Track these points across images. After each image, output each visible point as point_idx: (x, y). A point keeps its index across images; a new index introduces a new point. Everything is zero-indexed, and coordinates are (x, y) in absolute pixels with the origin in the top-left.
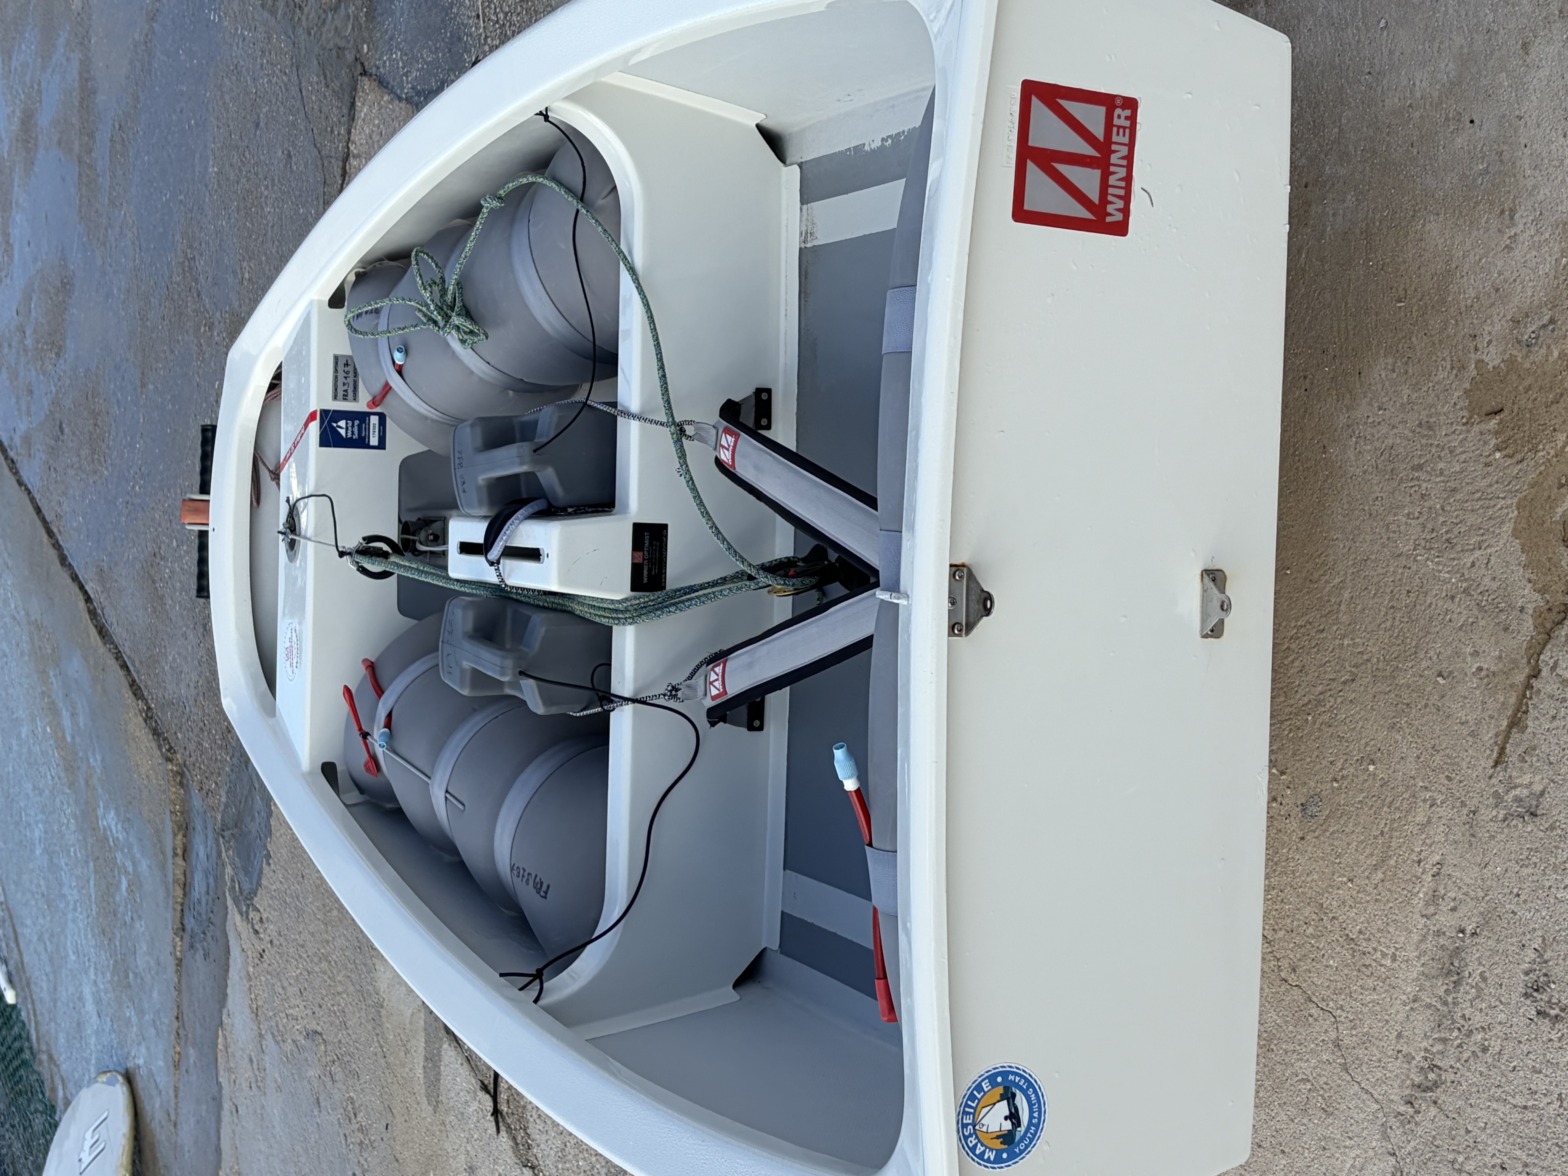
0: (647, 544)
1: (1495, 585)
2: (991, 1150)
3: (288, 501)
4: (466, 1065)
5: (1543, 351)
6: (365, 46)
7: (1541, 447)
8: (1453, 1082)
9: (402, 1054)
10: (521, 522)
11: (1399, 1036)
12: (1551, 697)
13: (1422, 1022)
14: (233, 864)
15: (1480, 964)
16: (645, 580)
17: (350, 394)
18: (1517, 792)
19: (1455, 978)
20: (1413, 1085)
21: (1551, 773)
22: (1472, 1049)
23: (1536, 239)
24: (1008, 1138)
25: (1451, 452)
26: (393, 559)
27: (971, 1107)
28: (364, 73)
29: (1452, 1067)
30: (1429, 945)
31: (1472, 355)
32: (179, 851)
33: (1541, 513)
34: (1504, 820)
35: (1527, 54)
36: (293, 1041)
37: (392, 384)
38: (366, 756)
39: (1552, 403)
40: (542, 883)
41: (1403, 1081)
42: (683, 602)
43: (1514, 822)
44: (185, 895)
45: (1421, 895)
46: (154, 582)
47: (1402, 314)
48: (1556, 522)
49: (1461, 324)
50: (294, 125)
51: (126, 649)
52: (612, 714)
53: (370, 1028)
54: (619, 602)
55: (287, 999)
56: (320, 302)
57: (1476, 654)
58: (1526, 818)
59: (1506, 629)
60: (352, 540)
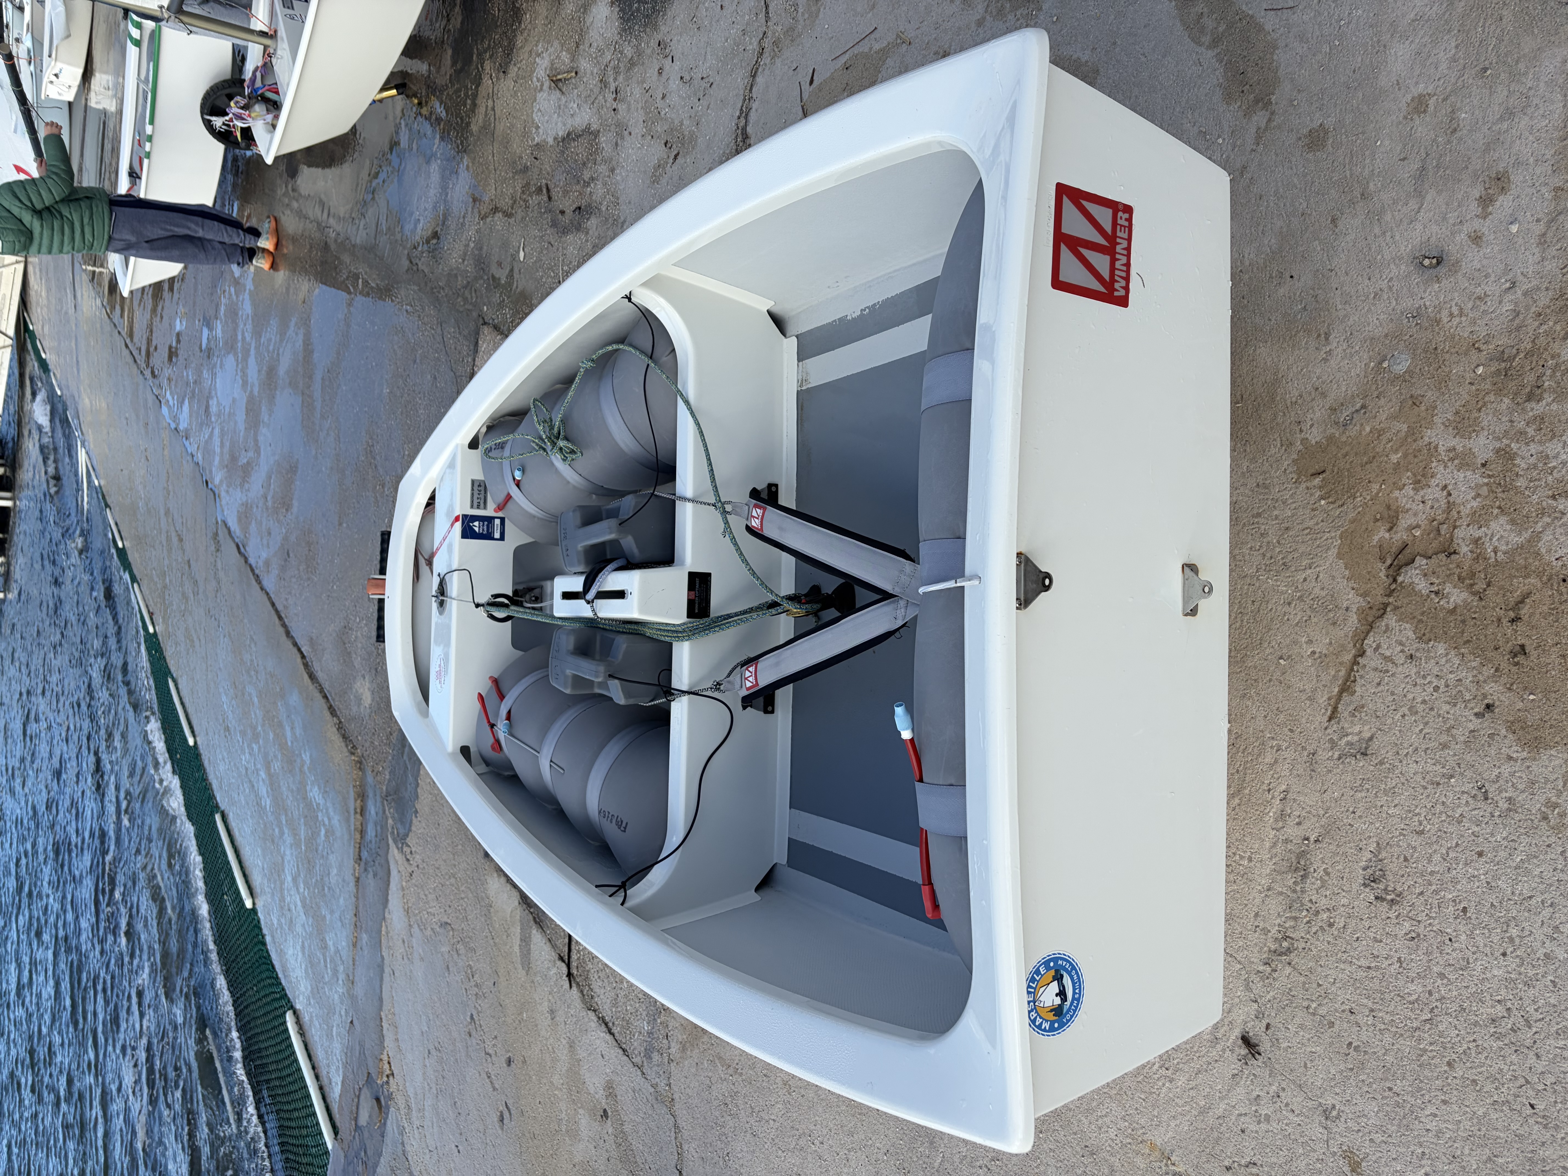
0: (697, 586)
1: (1324, 593)
2: (1047, 1021)
3: (439, 575)
4: (548, 944)
5: (1358, 427)
6: (485, 308)
7: (1358, 494)
8: (1304, 949)
9: (505, 937)
10: (610, 573)
11: (1257, 915)
12: (1376, 669)
13: (1275, 905)
14: (393, 818)
15: (1323, 862)
16: (697, 611)
17: (482, 505)
18: (1349, 738)
19: (1302, 873)
20: (1270, 951)
21: (1378, 723)
22: (1320, 924)
23: (1348, 351)
24: (1058, 1011)
25: (1283, 503)
26: (512, 608)
27: (1032, 988)
28: (485, 323)
29: (1302, 938)
30: (1279, 849)
31: (1298, 436)
32: (359, 810)
33: (1360, 540)
34: (1339, 759)
35: (1336, 227)
36: (432, 929)
37: (512, 494)
38: (492, 740)
39: (1366, 463)
40: (622, 822)
41: (1261, 948)
42: (724, 624)
43: (1348, 760)
44: (361, 837)
45: (1271, 814)
46: (344, 644)
47: (1240, 412)
48: (1374, 546)
49: (1288, 415)
50: (438, 359)
51: (326, 686)
52: (673, 703)
53: (483, 920)
54: (678, 625)
55: (428, 903)
56: (462, 445)
57: (1310, 642)
58: (1358, 757)
59: (1334, 624)
60: (484, 597)
